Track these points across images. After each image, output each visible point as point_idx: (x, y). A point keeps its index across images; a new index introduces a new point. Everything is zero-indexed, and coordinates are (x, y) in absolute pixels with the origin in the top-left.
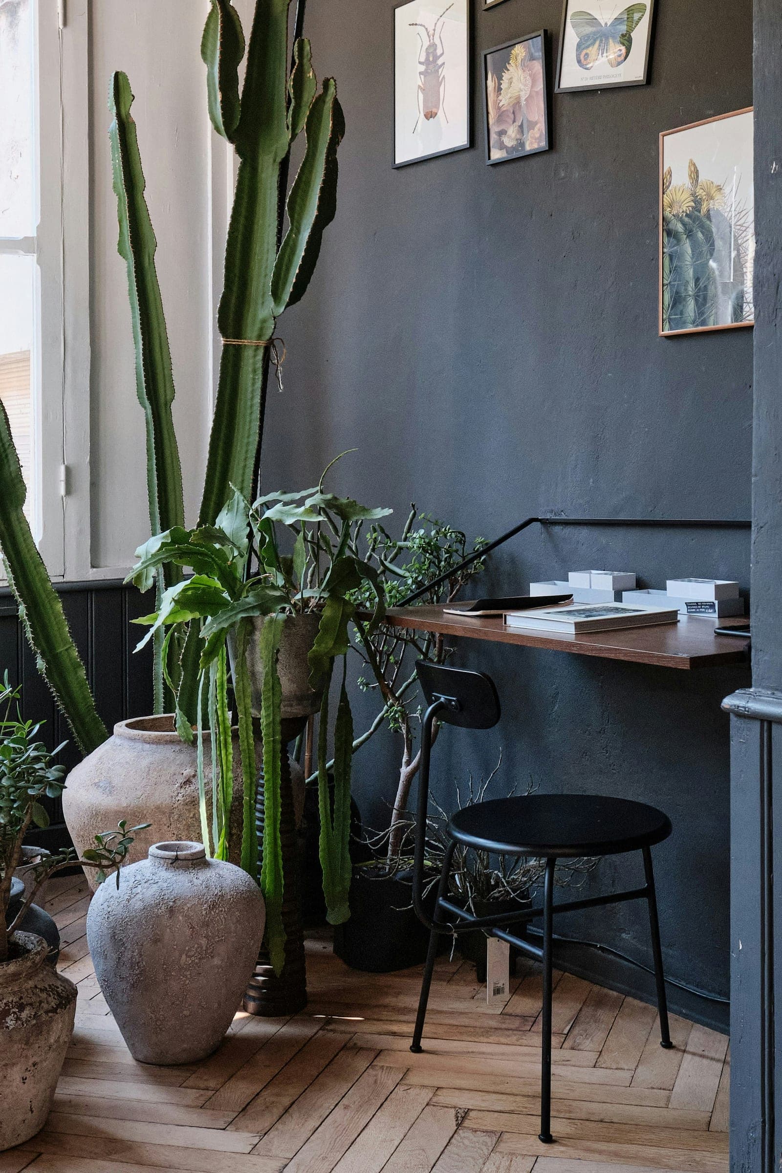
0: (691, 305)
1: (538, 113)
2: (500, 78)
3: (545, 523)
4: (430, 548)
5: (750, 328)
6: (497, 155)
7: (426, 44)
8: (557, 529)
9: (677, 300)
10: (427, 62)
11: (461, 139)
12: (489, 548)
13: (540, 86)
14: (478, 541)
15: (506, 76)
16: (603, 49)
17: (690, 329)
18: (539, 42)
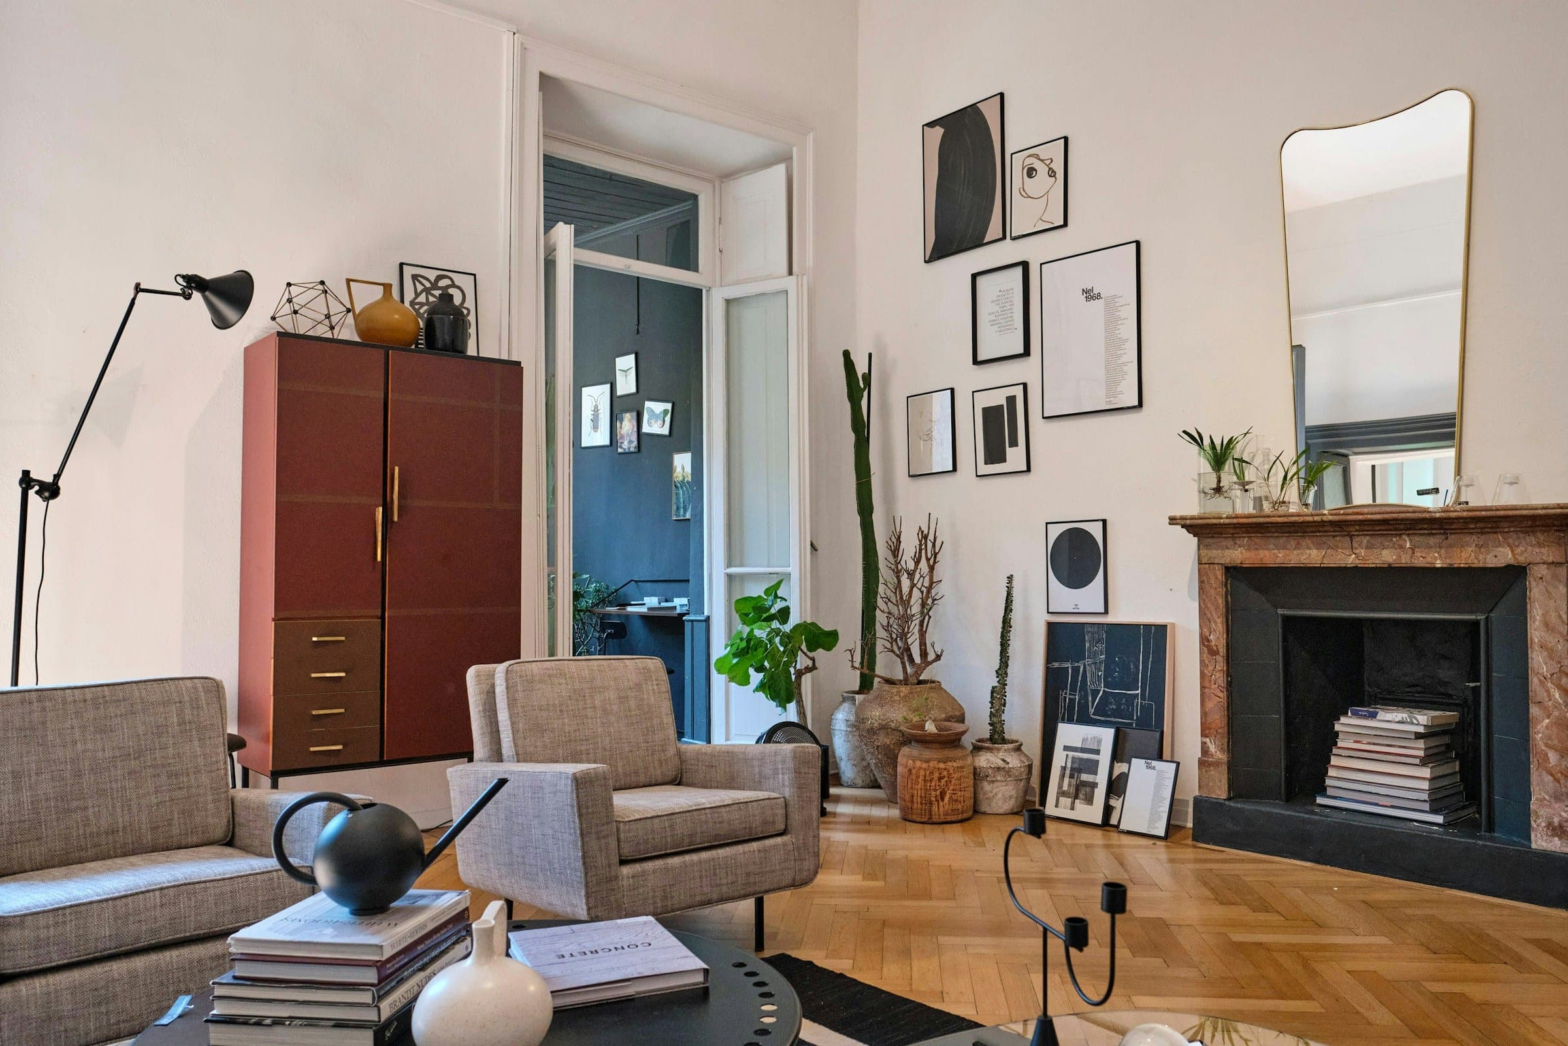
0: (682, 510)
1: (634, 438)
2: (621, 424)
3: (635, 581)
4: (597, 591)
5: (689, 520)
6: (620, 450)
7: (594, 404)
8: (640, 583)
9: (678, 509)
10: (594, 411)
11: (607, 442)
12: (616, 591)
13: (635, 429)
14: (613, 588)
15: (623, 423)
16: (656, 421)
17: (682, 518)
18: (635, 414)
